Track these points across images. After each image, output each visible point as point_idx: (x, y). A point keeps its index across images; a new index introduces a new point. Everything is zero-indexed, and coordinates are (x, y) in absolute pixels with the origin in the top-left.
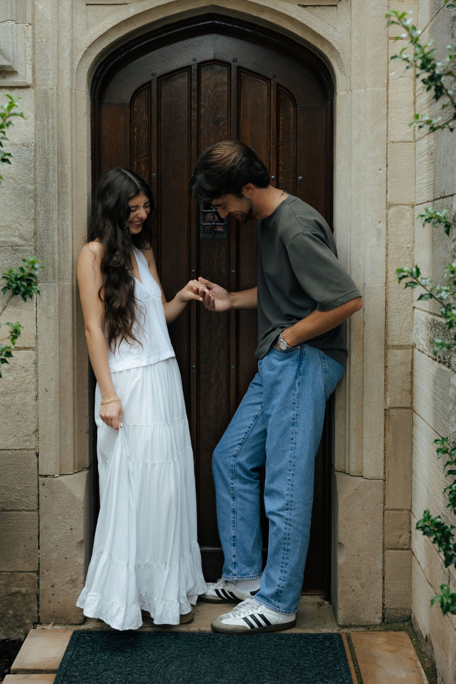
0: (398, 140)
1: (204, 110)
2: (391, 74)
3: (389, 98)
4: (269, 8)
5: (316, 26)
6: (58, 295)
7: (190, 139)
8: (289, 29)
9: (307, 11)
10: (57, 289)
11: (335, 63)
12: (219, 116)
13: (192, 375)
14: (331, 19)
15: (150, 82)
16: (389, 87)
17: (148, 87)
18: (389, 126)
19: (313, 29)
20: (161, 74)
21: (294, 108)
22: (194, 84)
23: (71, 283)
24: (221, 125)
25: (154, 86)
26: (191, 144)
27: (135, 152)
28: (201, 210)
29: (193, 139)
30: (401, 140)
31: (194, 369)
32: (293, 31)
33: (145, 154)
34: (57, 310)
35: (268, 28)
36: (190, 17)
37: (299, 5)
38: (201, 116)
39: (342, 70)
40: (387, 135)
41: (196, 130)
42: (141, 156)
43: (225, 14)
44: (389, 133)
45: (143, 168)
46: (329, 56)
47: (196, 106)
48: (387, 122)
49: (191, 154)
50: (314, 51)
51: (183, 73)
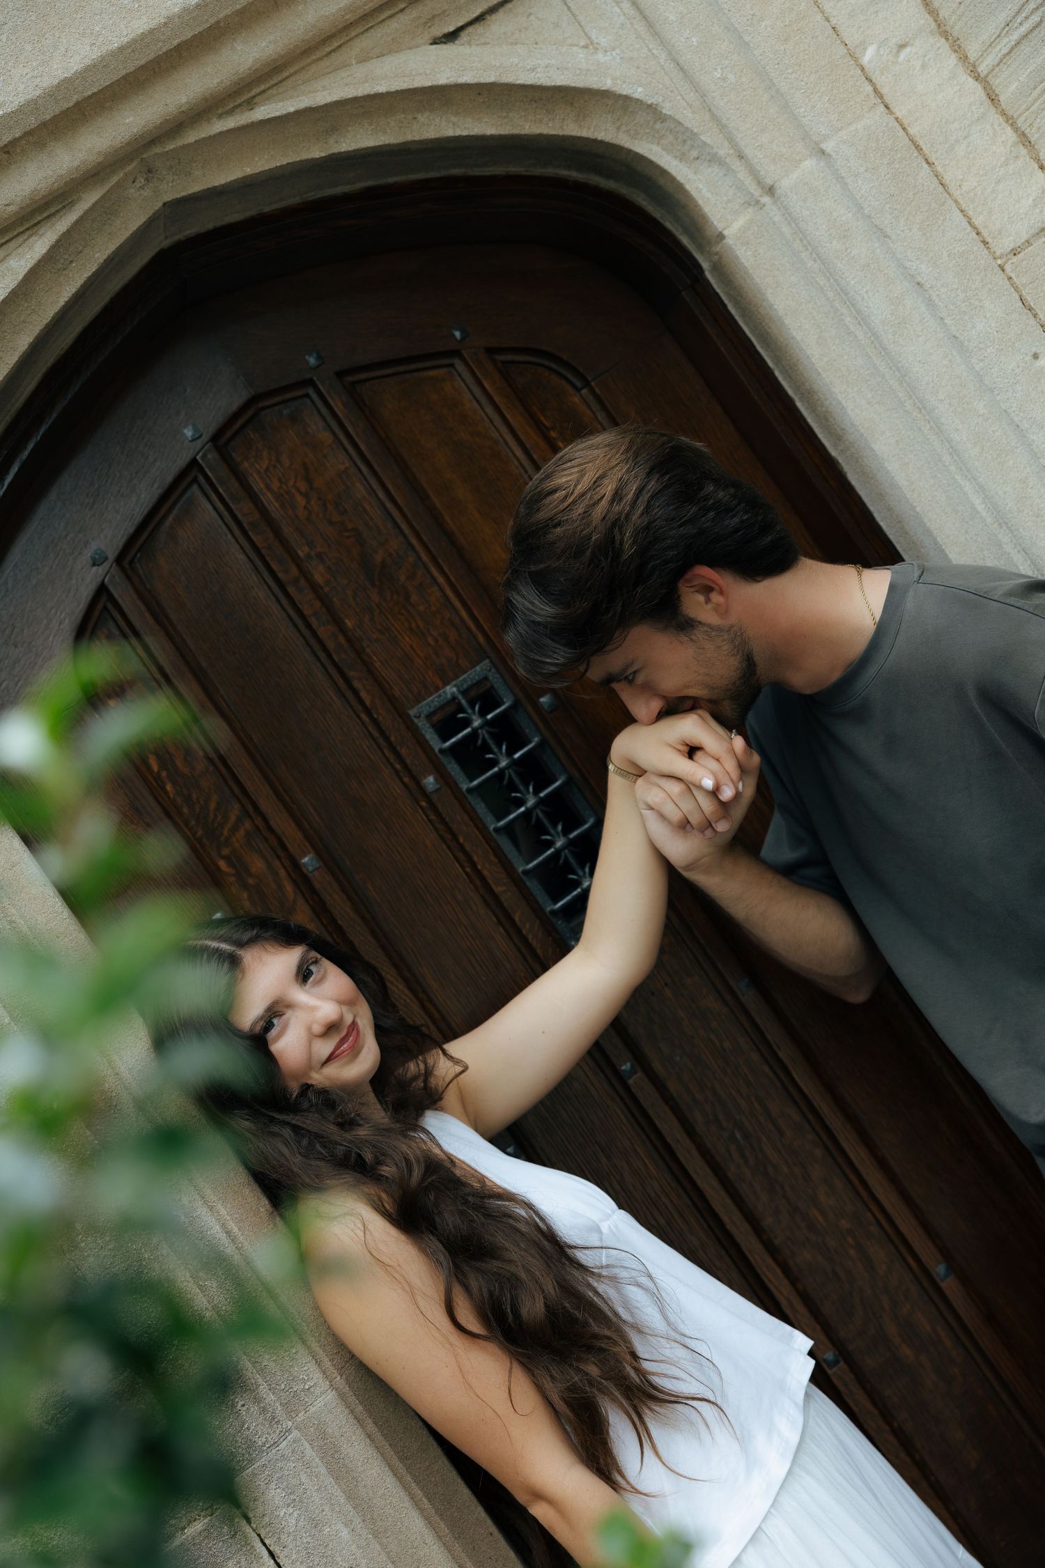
0: (1025, 237)
1: (321, 568)
2: (868, 57)
3: (911, 131)
4: (355, 100)
5: (533, 70)
6: (323, 1470)
7: (341, 682)
8: (450, 132)
9: (469, 43)
10: (309, 1452)
11: (655, 148)
12: (378, 558)
13: (841, 1388)
14: (556, 25)
15: (102, 590)
16: (888, 99)
17: (105, 608)
18: (971, 213)
19: (529, 82)
20: (120, 541)
21: (578, 390)
22: (244, 509)
23: (331, 1395)
24: (403, 578)
25: (123, 594)
26: (356, 693)
27: (200, 833)
28: (520, 869)
29: (352, 674)
30: (1032, 231)
31: (837, 1362)
32: (465, 133)
33: (233, 818)
34: (357, 1520)
35: (369, 189)
36: (107, 299)
37: (435, 42)
38: (327, 589)
39: (695, 153)
40: (985, 243)
41: (342, 639)
42: (225, 833)
43: (210, 226)
44: (985, 233)
45: (257, 864)
46: (624, 140)
47: (294, 571)
48: (956, 201)
49: (375, 722)
50: (550, 171)
51: (184, 499)
